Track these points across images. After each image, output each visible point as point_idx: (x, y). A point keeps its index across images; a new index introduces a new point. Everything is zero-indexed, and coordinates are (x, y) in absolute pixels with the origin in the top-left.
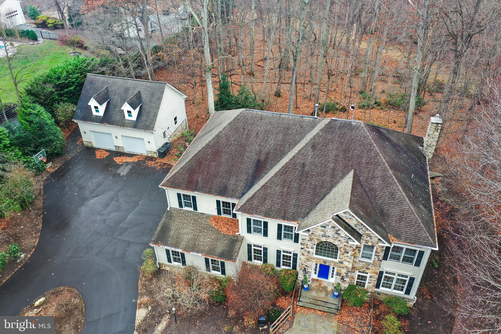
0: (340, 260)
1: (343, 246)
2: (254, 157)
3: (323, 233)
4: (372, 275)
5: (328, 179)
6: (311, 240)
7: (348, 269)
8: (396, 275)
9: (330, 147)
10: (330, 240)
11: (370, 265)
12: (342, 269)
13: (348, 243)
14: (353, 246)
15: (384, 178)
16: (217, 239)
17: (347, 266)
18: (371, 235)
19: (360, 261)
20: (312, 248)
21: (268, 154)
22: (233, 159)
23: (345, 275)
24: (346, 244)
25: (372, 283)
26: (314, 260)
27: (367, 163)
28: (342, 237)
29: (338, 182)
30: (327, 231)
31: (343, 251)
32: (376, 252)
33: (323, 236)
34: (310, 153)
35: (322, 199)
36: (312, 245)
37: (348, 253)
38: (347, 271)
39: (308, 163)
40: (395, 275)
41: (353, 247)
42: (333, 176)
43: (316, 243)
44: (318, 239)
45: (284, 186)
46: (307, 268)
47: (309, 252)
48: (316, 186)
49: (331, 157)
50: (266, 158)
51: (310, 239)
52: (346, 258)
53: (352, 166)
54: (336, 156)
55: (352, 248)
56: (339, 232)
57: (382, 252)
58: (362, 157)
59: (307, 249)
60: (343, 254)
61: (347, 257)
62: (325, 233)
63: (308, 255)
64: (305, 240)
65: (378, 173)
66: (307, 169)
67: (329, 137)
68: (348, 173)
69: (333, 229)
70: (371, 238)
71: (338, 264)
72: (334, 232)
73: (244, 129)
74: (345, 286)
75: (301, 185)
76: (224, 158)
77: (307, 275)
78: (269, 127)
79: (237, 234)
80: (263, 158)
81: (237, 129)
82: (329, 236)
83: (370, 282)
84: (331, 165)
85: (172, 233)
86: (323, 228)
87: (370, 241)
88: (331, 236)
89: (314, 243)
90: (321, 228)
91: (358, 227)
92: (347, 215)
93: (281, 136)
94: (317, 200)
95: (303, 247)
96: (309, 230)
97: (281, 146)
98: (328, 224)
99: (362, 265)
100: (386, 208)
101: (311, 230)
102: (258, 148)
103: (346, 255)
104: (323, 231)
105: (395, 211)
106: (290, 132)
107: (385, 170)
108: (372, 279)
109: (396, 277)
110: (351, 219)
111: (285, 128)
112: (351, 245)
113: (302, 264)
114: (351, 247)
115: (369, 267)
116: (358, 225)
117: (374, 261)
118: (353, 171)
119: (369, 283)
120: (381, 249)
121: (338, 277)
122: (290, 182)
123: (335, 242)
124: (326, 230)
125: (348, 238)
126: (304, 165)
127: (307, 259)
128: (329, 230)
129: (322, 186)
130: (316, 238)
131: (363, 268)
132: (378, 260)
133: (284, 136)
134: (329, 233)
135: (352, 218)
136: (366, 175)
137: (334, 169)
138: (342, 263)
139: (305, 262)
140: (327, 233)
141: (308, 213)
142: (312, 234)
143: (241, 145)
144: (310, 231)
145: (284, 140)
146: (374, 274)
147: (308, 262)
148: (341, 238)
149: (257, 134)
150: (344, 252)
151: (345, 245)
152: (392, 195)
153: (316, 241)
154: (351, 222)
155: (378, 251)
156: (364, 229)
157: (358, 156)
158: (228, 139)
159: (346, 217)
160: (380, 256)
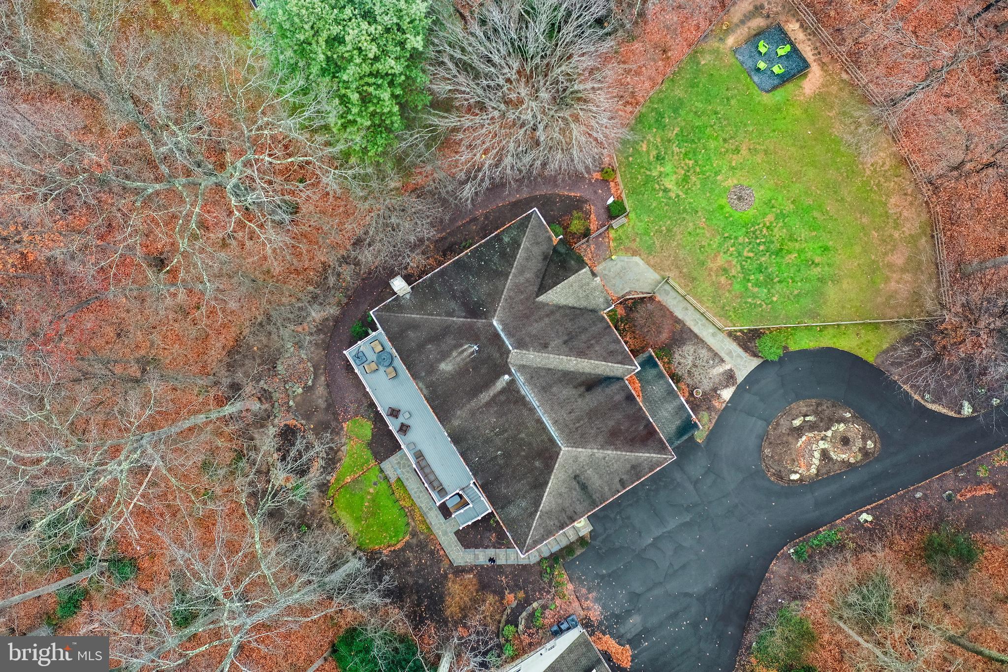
2: (588, 397)
5: (558, 314)
9: (534, 332)
15: (521, 272)
16: (648, 382)
21: (575, 387)
22: (605, 414)
27: (522, 293)
29: (554, 305)
34: (553, 344)
35: (574, 308)
39: (560, 341)
42: (552, 313)
45: (591, 345)
48: (570, 320)
49: (542, 324)
50: (580, 385)
53: (534, 303)
54: (537, 322)
58: (521, 300)
65: (522, 279)
66: (566, 338)
67: (527, 339)
68: (541, 302)
73: (577, 429)
75: (580, 333)
76: (611, 423)
78: (556, 407)
80: (582, 389)
81: (582, 436)
84: (547, 320)
85: (678, 423)
93: (554, 389)
94: (578, 312)
97: (561, 382)
100: (540, 258)
102: (579, 400)
105: (537, 251)
106: (544, 384)
107: (515, 276)
111: (546, 392)
118: (537, 299)
122: (585, 343)
126: (565, 342)
129: (566, 315)
133: (551, 387)
136: (531, 288)
137: (548, 316)
141: (591, 311)
143: (590, 418)
145: (555, 383)
149: (570, 413)
152: (528, 259)
157: (522, 304)
158: (597, 436)
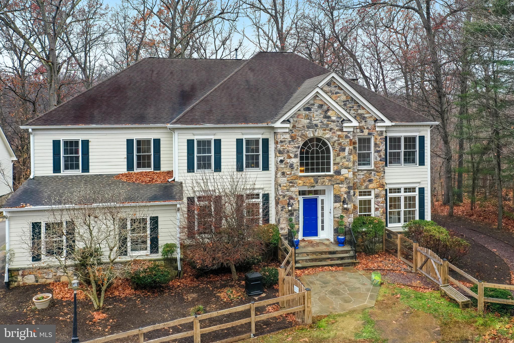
0: (336, 167)
1: (336, 138)
2: (176, 89)
3: (308, 121)
4: (377, 191)
5: (283, 89)
6: (293, 141)
7: (349, 183)
8: (402, 190)
10: (319, 133)
11: (373, 173)
12: (340, 185)
13: (341, 130)
14: (349, 135)
17: (346, 176)
18: (366, 115)
19: (358, 170)
20: (296, 156)
21: (193, 85)
23: (345, 196)
24: (339, 133)
25: (380, 209)
26: (300, 182)
28: (333, 121)
29: (296, 89)
30: (313, 115)
31: (337, 148)
32: (376, 144)
33: (309, 127)
34: (250, 73)
36: (295, 150)
37: (344, 150)
38: (349, 188)
39: (251, 80)
40: (400, 192)
41: (349, 137)
42: (287, 86)
43: (301, 144)
44: (303, 136)
45: (232, 98)
46: (292, 201)
47: (292, 166)
49: (277, 75)
50: (193, 89)
51: (292, 137)
52: (344, 160)
55: (348, 140)
56: (329, 114)
57: (382, 143)
59: (289, 161)
60: (338, 155)
61: (344, 158)
62: (311, 120)
63: (291, 173)
64: (285, 141)
66: (253, 83)
69: (320, 111)
70: (365, 122)
71: (335, 177)
72: (322, 116)
73: (152, 70)
74: (349, 220)
75: (252, 95)
76: (131, 93)
77: (293, 218)
78: (185, 68)
79: (170, 180)
80: (187, 89)
81: (142, 71)
82: (316, 125)
83: (377, 206)
84: (280, 79)
85: (46, 194)
86: (307, 112)
87: (366, 127)
88: (319, 124)
89: (297, 145)
90: (304, 113)
91: (348, 106)
92: (333, 89)
93: (203, 73)
95: (282, 158)
96: (288, 121)
97: (208, 79)
98: (312, 102)
99: (362, 176)
101: (291, 120)
102: (177, 82)
103: (342, 154)
104: (307, 117)
108: (379, 200)
109: (402, 194)
110: (338, 93)
111: (206, 68)
112: (346, 133)
113: (284, 196)
114: (347, 137)
115: (372, 178)
116: (348, 103)
117: (375, 164)
119: (377, 209)
120: (380, 137)
121: (338, 205)
122: (237, 94)
123: (326, 134)
124: (311, 115)
125: (341, 122)
126: (247, 81)
127: (291, 183)
128: (316, 113)
129: (279, 94)
130: (300, 133)
131: (364, 181)
132: (380, 160)
133: (208, 72)
134: (316, 119)
135: (339, 91)
137: (285, 81)
138: (338, 173)
139: (288, 190)
140: (313, 119)
142: (294, 127)
143: (152, 82)
144: (290, 122)
146: (380, 189)
147: (293, 189)
148: (332, 123)
149: (171, 73)
150: (340, 151)
151: (339, 136)
153: (300, 139)
154: (339, 99)
155: (378, 143)
156: (355, 107)
159: (331, 91)
160: (381, 150)
